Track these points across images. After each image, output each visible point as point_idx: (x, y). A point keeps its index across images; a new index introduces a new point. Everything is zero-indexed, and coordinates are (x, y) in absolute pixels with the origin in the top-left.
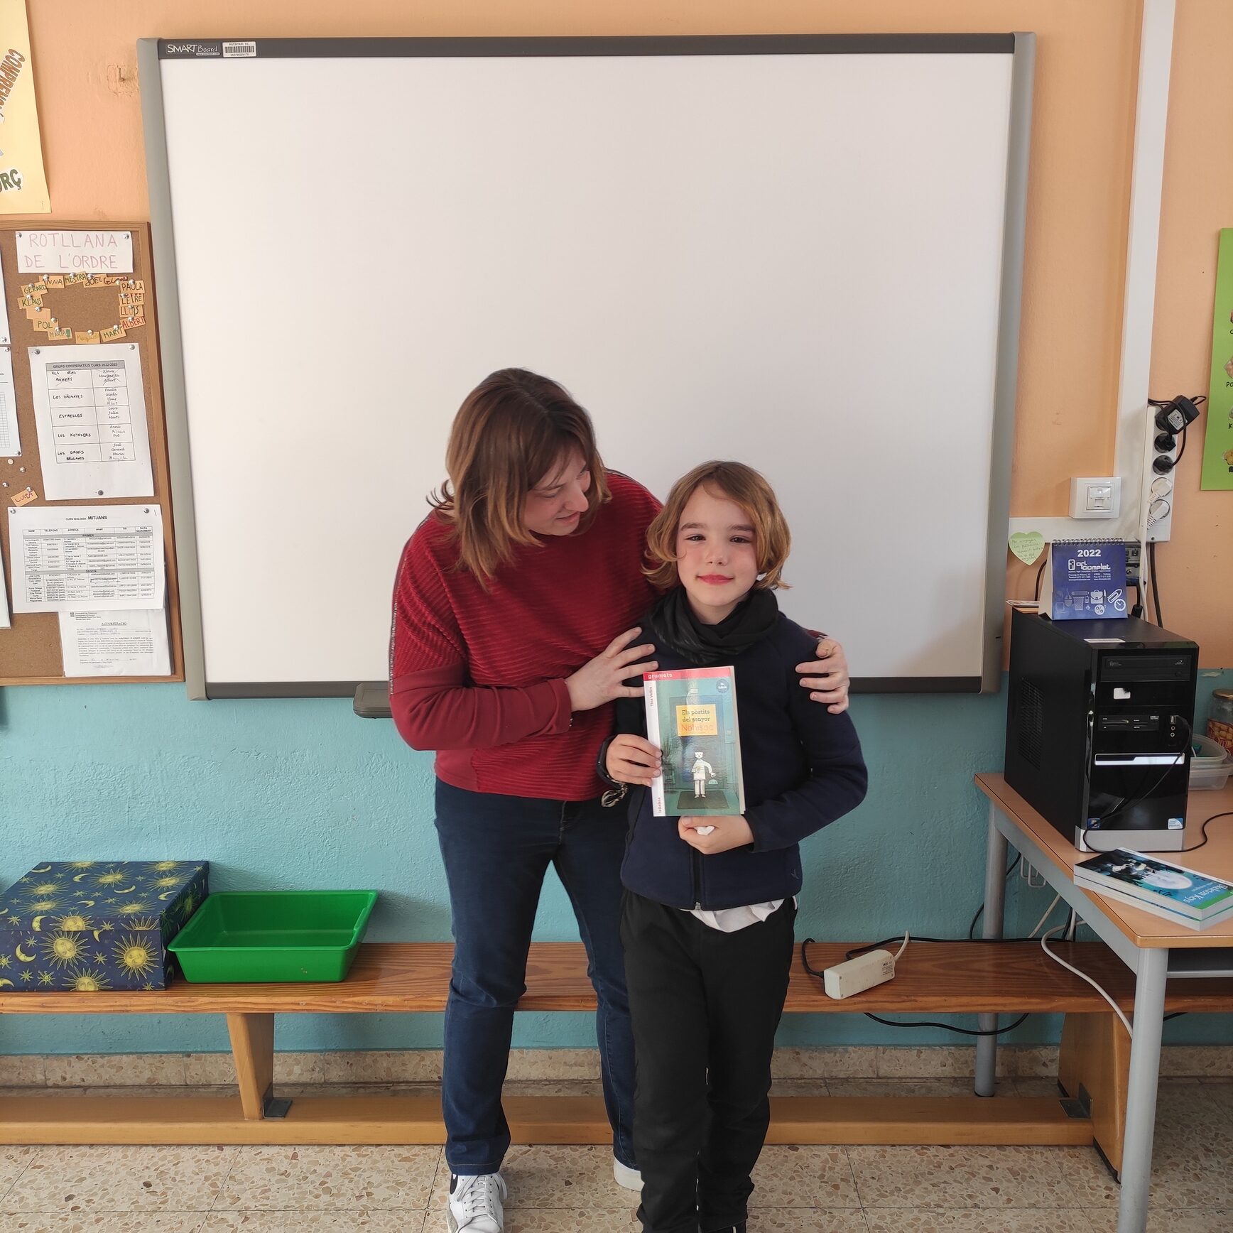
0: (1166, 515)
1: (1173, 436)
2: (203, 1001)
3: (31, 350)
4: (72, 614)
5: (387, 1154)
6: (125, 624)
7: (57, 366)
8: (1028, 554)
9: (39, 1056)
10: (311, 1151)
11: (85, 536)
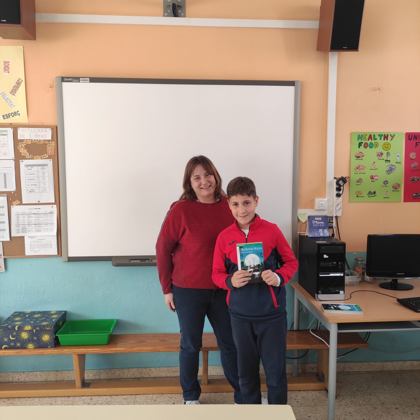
0: (340, 209)
1: (341, 187)
2: (66, 351)
3: (20, 161)
4: (29, 237)
5: (119, 397)
6: (44, 240)
7: (28, 165)
8: (304, 219)
9: (11, 373)
10: (97, 397)
11: (34, 214)
